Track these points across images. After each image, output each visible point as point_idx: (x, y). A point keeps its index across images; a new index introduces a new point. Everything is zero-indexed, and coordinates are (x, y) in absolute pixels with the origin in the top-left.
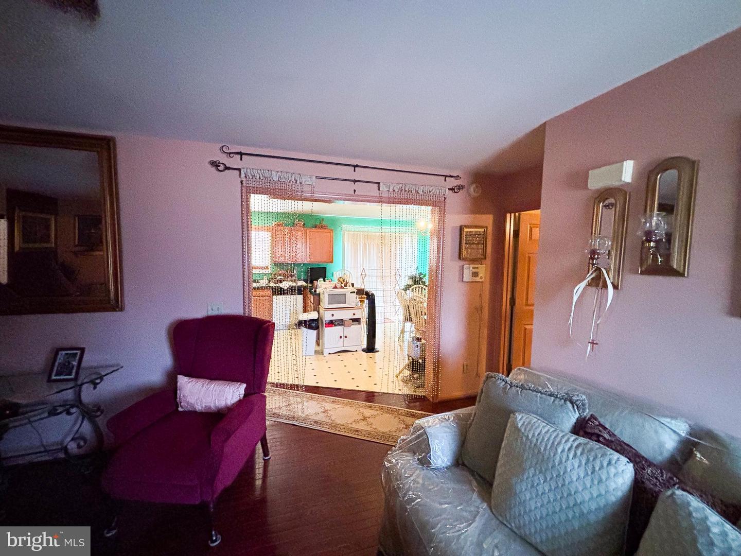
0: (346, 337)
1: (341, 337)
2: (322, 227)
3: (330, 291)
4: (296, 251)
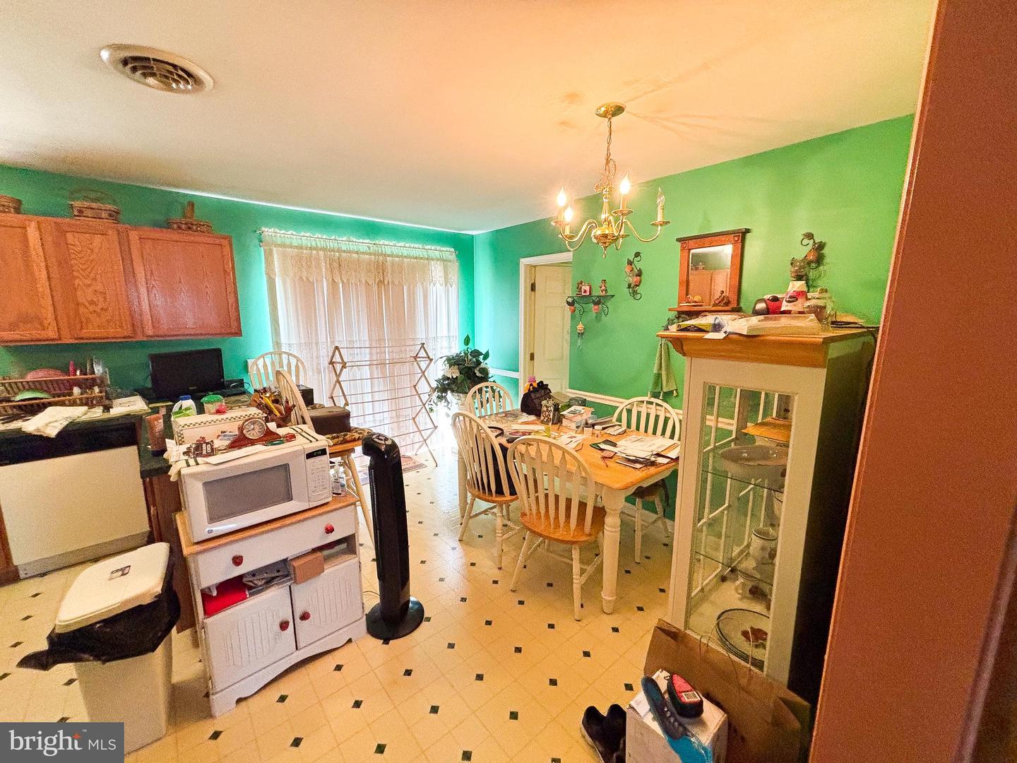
0: (305, 617)
1: (284, 626)
2: (190, 228)
3: (216, 468)
4: (92, 303)
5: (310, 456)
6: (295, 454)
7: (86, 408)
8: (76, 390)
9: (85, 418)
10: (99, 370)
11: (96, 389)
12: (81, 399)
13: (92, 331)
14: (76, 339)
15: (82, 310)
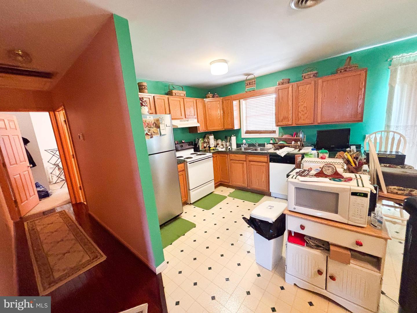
0: (332, 278)
1: (320, 273)
2: (345, 71)
3: (301, 182)
4: (303, 111)
5: (354, 194)
6: (344, 190)
7: (294, 149)
8: (293, 142)
9: (292, 152)
10: (301, 136)
11: (299, 143)
12: (294, 146)
13: (301, 122)
14: (296, 124)
15: (299, 114)
